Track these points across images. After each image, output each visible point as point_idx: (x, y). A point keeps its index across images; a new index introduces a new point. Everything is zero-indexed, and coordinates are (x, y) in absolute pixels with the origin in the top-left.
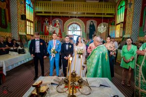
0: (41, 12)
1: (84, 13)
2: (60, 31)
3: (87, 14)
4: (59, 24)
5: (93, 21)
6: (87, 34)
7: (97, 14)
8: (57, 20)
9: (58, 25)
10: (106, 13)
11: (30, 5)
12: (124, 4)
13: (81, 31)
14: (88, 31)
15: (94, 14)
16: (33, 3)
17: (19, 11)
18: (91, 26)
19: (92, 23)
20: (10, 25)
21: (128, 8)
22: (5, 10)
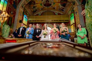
0: (31, 21)
1: (53, 21)
3: (54, 20)
7: (59, 20)
10: (64, 20)
11: (26, 18)
12: (73, 14)
15: (58, 20)
16: (28, 17)
17: (19, 18)
20: (13, 25)
21: (76, 15)
22: (12, 18)
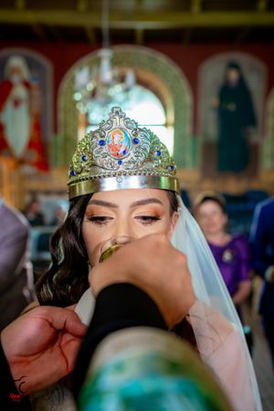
2: (37, 126)
4: (27, 85)
5: (244, 59)
6: (207, 147)
8: (16, 62)
9: (19, 91)
13: (166, 125)
14: (211, 128)
18: (226, 92)
19: (233, 76)
